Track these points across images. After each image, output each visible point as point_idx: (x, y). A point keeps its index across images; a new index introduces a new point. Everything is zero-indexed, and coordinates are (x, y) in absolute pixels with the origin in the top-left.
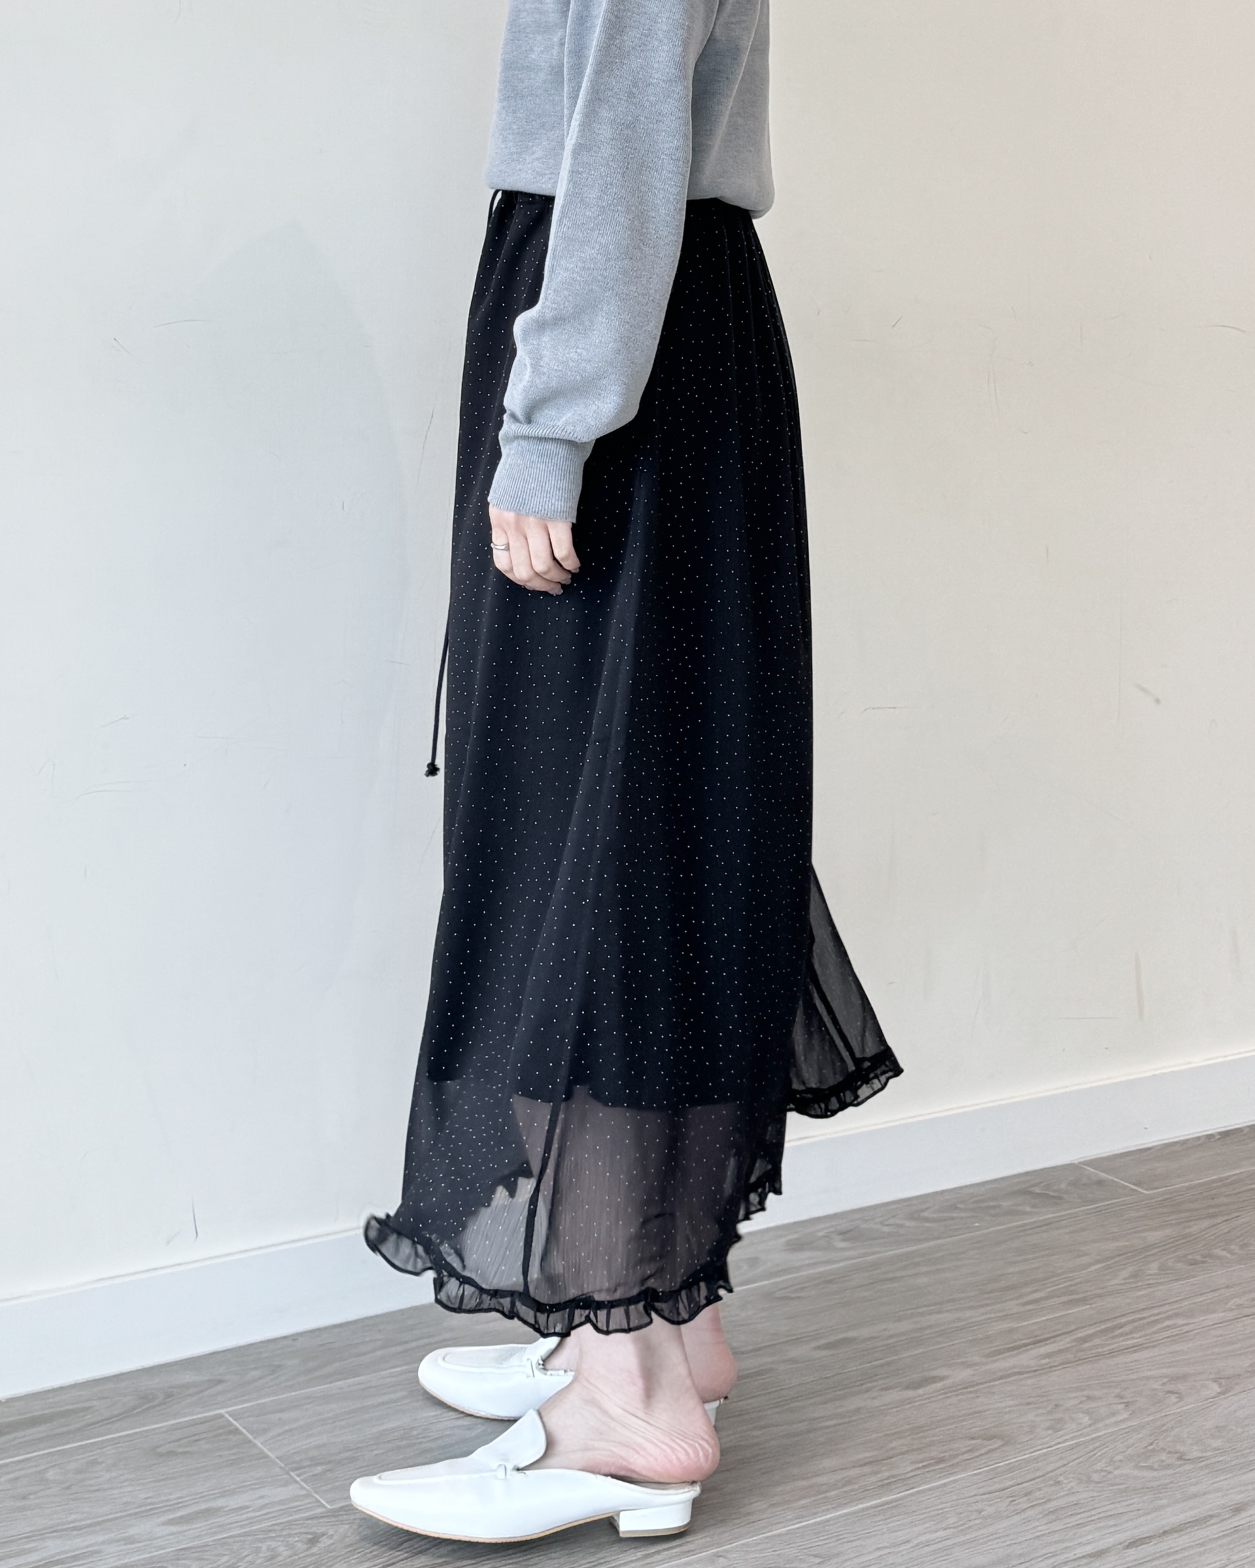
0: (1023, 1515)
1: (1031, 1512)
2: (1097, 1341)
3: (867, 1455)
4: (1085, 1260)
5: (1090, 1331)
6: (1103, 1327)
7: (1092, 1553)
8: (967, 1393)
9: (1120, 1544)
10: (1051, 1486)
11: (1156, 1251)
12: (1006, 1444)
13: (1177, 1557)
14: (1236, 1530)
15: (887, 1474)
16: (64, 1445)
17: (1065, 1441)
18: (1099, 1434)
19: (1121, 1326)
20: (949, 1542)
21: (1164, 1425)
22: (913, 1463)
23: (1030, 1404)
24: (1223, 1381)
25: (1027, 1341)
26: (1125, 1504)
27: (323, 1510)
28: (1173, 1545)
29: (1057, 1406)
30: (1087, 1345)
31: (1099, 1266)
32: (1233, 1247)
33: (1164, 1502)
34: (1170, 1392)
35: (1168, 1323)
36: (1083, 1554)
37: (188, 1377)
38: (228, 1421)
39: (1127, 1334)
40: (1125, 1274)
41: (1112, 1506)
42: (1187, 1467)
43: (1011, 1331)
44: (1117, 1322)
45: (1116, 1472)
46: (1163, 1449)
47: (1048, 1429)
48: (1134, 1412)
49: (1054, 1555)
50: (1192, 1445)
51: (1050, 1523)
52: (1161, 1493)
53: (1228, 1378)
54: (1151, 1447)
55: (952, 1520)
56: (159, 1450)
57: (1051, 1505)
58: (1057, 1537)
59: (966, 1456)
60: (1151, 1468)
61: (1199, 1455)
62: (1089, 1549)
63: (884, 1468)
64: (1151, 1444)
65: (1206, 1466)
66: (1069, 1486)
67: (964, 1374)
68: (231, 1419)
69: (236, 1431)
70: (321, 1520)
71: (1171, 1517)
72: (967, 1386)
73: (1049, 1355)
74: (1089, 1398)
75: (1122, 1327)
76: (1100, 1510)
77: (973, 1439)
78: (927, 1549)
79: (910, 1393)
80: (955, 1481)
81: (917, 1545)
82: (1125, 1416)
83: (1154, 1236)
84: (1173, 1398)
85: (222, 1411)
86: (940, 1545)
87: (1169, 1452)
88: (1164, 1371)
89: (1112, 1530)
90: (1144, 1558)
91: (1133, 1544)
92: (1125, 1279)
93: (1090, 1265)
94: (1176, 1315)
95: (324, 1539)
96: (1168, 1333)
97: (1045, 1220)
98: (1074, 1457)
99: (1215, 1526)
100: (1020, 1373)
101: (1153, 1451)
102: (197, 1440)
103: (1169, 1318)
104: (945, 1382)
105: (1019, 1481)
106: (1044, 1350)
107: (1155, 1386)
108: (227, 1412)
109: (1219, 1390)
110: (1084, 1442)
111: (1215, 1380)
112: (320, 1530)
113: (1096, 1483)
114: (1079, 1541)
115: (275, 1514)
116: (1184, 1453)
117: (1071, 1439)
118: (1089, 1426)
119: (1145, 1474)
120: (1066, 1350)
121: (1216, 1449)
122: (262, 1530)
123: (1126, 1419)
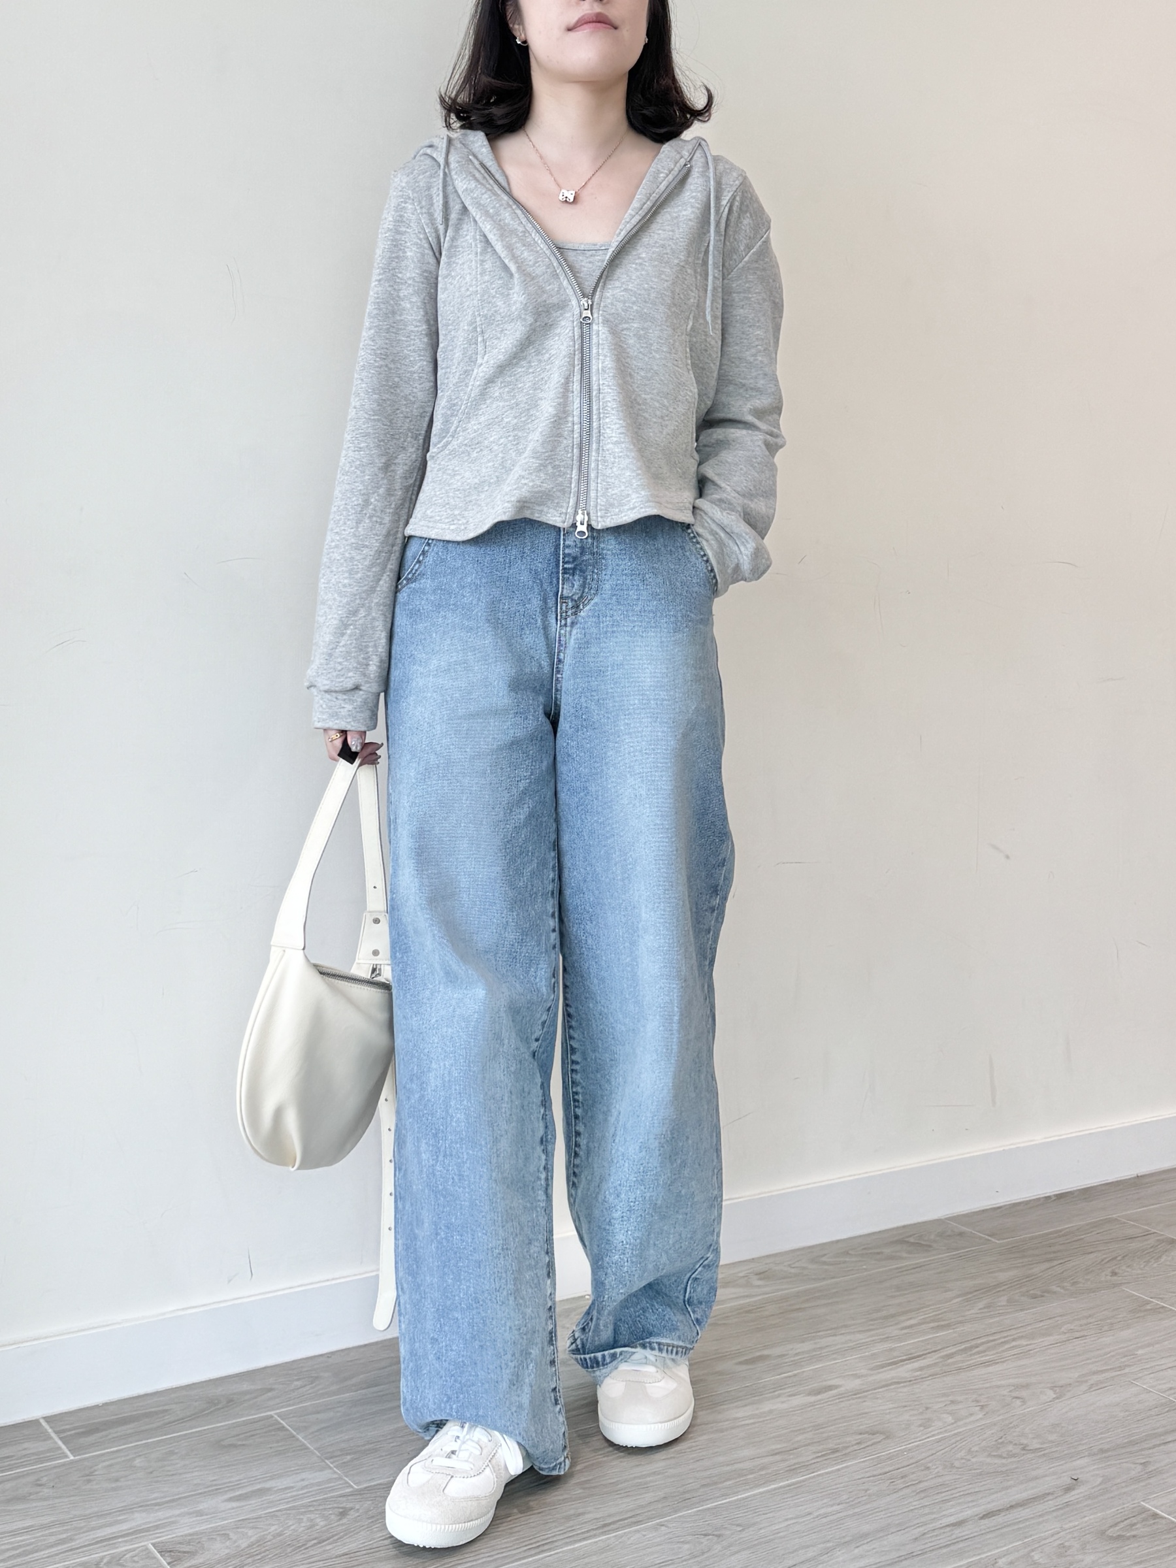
0: (901, 1493)
2: (958, 1358)
3: (779, 1446)
5: (954, 1350)
6: (963, 1347)
7: (954, 1522)
8: (856, 1398)
9: (977, 1515)
10: (923, 1470)
11: (1005, 1288)
12: (887, 1438)
13: (1021, 1526)
14: (1067, 1504)
15: (793, 1461)
17: (933, 1436)
18: (960, 1430)
20: (843, 1512)
21: (1011, 1423)
22: (815, 1451)
23: (906, 1406)
24: (1058, 1389)
25: (904, 1358)
26: (981, 1484)
27: (351, 1490)
28: (1018, 1518)
29: (927, 1408)
30: (950, 1361)
31: (960, 1300)
32: (1065, 1284)
33: (1011, 1483)
34: (1017, 1398)
35: (1014, 1344)
36: (947, 1522)
37: (244, 1387)
38: (277, 1421)
39: (985, 1351)
40: (981, 1305)
41: (970, 1486)
42: (1030, 1456)
43: (891, 1350)
44: (973, 1343)
45: (974, 1460)
46: (1011, 1442)
47: (920, 1426)
48: (987, 1413)
49: (925, 1524)
50: (1034, 1438)
51: (922, 1498)
52: (1008, 1476)
53: (1062, 1387)
54: (1000, 1441)
55: (845, 1497)
56: (223, 1443)
57: (921, 1487)
58: (927, 1510)
59: (856, 1447)
60: (1000, 1457)
61: (1038, 1446)
62: (952, 1520)
63: (792, 1457)
64: (1001, 1437)
65: (1044, 1455)
66: (936, 1471)
67: (855, 1383)
68: (279, 1420)
69: (283, 1429)
70: (350, 1498)
71: (1018, 1494)
72: (857, 1392)
73: (921, 1369)
74: (953, 1402)
75: (977, 1347)
76: (961, 1489)
77: (862, 1433)
78: (824, 1520)
79: (812, 1399)
80: (846, 1467)
81: (817, 1516)
82: (980, 1416)
83: (1003, 1276)
84: (1018, 1402)
85: (272, 1413)
87: (1016, 1444)
88: (1011, 1381)
89: (971, 1504)
90: (995, 1526)
91: (988, 1515)
92: (980, 1309)
93: (953, 1299)
94: (1022, 1337)
95: (352, 1512)
96: (1014, 1352)
97: (917, 1263)
98: (942, 1448)
99: (1050, 1502)
100: (898, 1383)
101: (1002, 1443)
102: (251, 1435)
103: (1014, 1340)
104: (839, 1390)
105: (897, 1466)
106: (917, 1365)
107: (1005, 1392)
108: (276, 1414)
109: (1055, 1396)
110: (949, 1437)
111: (1052, 1388)
112: (349, 1505)
113: (957, 1468)
114: (944, 1513)
115: (313, 1493)
116: (1027, 1445)
117: (938, 1434)
118: (952, 1424)
119: (997, 1461)
120: (936, 1364)
121: (1052, 1442)
122: (303, 1506)
123: (981, 1419)
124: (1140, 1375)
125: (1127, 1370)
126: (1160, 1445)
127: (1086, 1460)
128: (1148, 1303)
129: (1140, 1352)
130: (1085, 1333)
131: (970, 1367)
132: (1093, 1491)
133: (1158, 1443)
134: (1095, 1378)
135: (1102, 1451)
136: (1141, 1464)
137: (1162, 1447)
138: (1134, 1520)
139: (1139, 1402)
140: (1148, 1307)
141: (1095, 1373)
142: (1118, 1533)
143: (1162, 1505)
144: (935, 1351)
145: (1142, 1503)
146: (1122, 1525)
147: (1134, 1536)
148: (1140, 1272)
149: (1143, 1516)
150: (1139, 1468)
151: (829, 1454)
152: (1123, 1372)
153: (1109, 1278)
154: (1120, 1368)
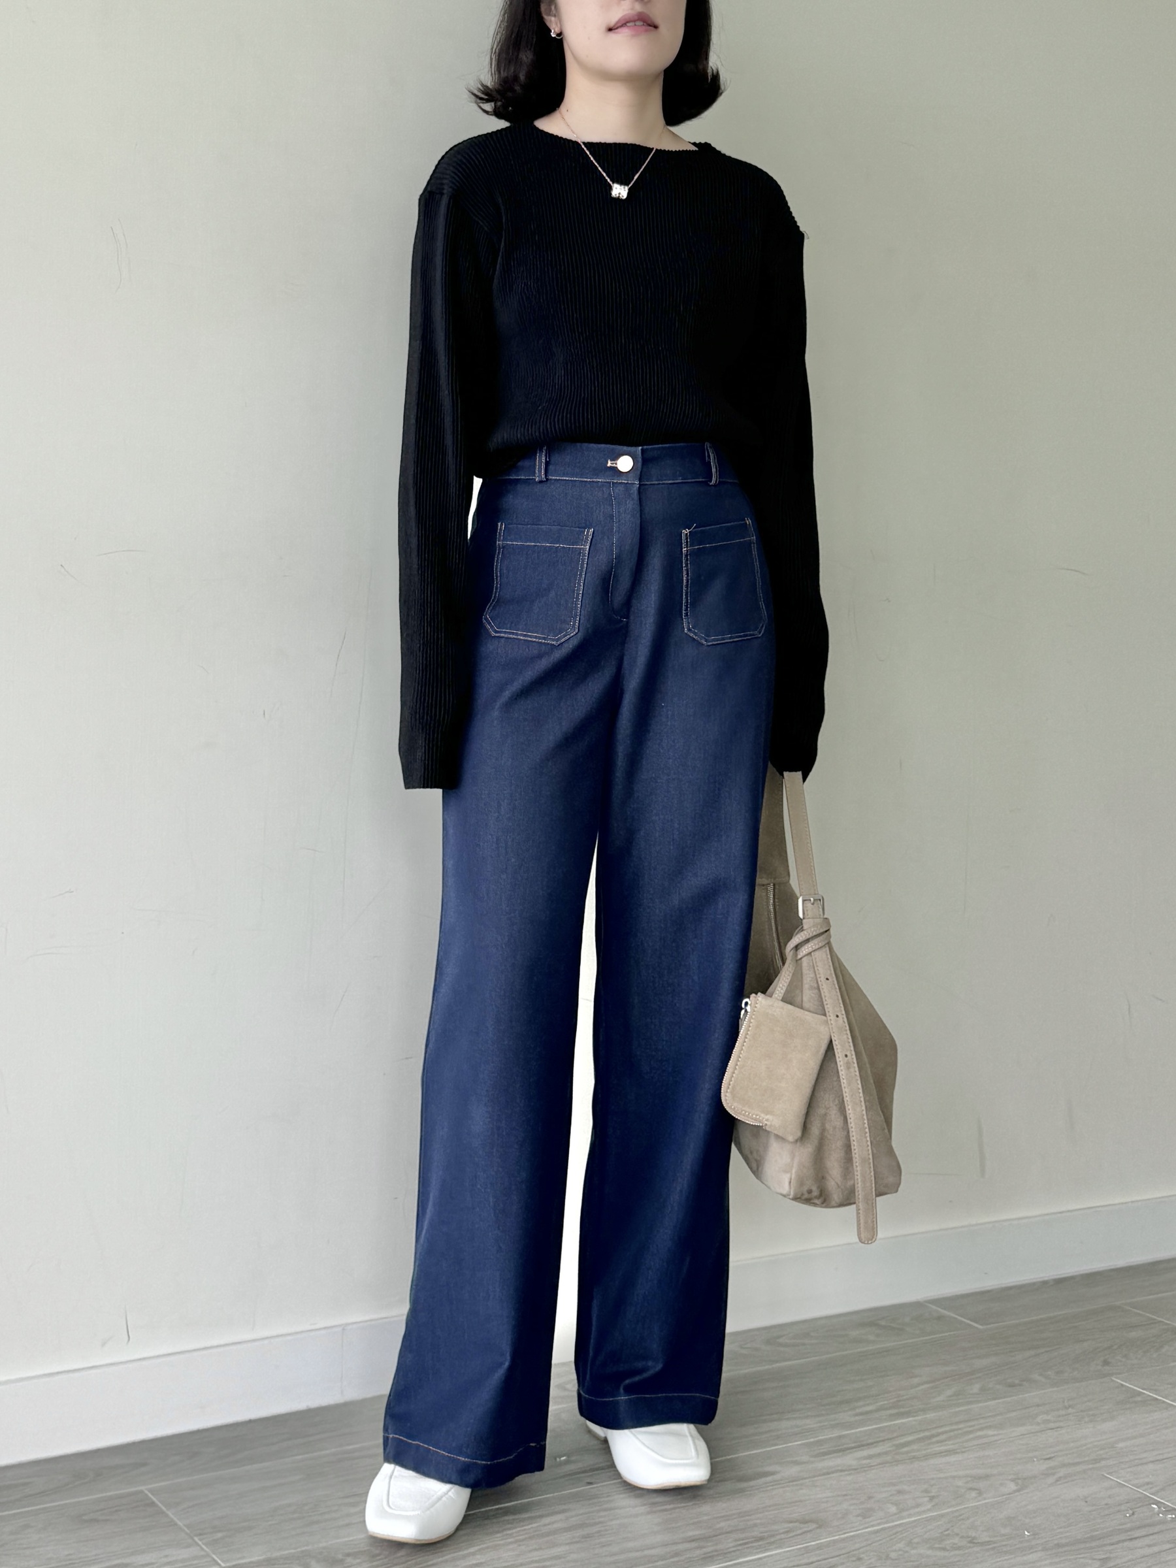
2: (915, 1447)
3: (697, 1533)
4: (916, 1381)
5: (911, 1438)
6: (922, 1435)
11: (981, 1374)
12: (820, 1527)
17: (872, 1526)
18: (902, 1521)
19: (939, 1434)
21: (960, 1515)
24: (1020, 1481)
25: (853, 1445)
29: (870, 1498)
30: (905, 1449)
31: (929, 1385)
32: (1049, 1373)
34: (973, 1489)
37: (117, 1460)
38: (146, 1495)
39: (944, 1441)
40: (949, 1392)
42: (976, 1549)
43: (840, 1437)
44: (935, 1431)
45: (913, 1552)
46: (957, 1535)
47: (858, 1516)
48: (937, 1504)
50: (983, 1531)
53: (1025, 1479)
54: (947, 1533)
56: (85, 1518)
59: (783, 1536)
60: (944, 1549)
61: (988, 1539)
63: (709, 1544)
64: (948, 1530)
65: (993, 1549)
67: (793, 1471)
68: (150, 1495)
69: (153, 1504)
72: (793, 1480)
73: (870, 1457)
74: (899, 1492)
77: (789, 1522)
79: (743, 1485)
80: (768, 1556)
82: (929, 1506)
83: (980, 1363)
84: (974, 1494)
85: (143, 1488)
87: (962, 1537)
88: (969, 1472)
92: (949, 1396)
93: (919, 1385)
94: (989, 1427)
96: (980, 1441)
97: (886, 1347)
98: (878, 1538)
100: (841, 1471)
101: (948, 1535)
102: (116, 1511)
103: (981, 1429)
104: (775, 1477)
105: (826, 1556)
106: (865, 1453)
107: (960, 1484)
108: (146, 1489)
109: (1015, 1488)
111: (1013, 1480)
116: (974, 1538)
117: (879, 1524)
118: (895, 1514)
119: (939, 1553)
120: (886, 1453)
121: (1004, 1535)
123: (929, 1510)
124: (1116, 1469)
125: (1103, 1463)
126: (1124, 1541)
127: (1040, 1554)
128: (1138, 1394)
129: (1121, 1445)
130: (1061, 1424)
131: (926, 1457)
133: (1124, 1538)
134: (1062, 1472)
136: (1100, 1560)
137: (1126, 1544)
139: (1110, 1497)
140: (1139, 1399)
141: (1064, 1465)
144: (890, 1439)
148: (1136, 1361)
151: (752, 1542)
152: (1099, 1465)
153: (1099, 1367)
154: (1096, 1461)
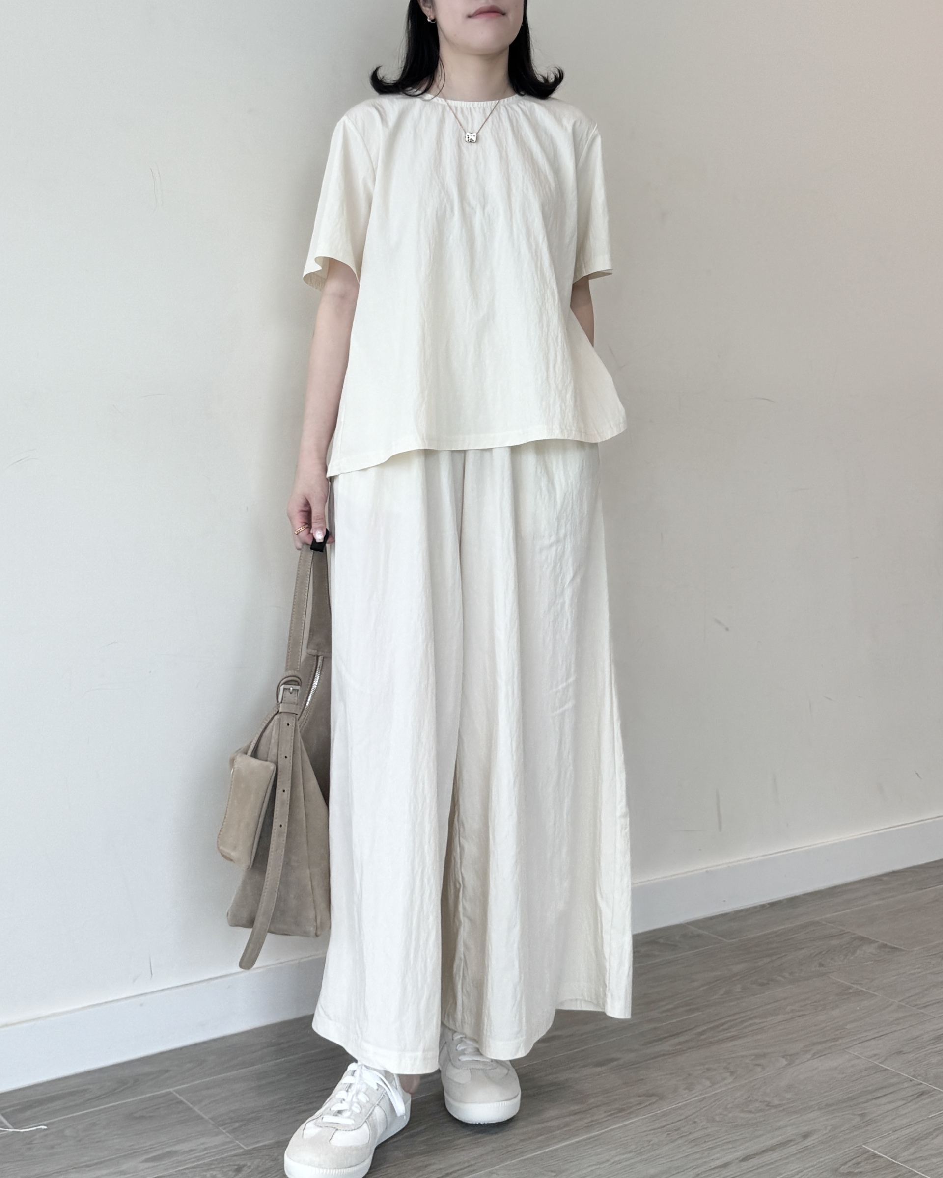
0: (676, 1143)
1: (680, 1141)
2: (709, 1034)
4: (695, 984)
5: (705, 1028)
6: (711, 1026)
7: (720, 1165)
8: (632, 1068)
9: (737, 1159)
10: (692, 1124)
11: (739, 977)
12: (660, 1099)
13: (772, 1166)
14: (806, 1148)
15: (590, 1119)
16: (73, 1113)
17: (696, 1096)
18: (716, 1092)
20: (632, 1161)
21: (755, 1085)
22: (605, 1112)
24: (788, 1057)
25: (666, 1035)
26: (738, 1134)
28: (769, 1159)
29: (689, 1075)
30: (703, 1037)
31: (705, 987)
32: (785, 974)
33: (761, 1132)
34: (756, 1065)
35: (750, 1022)
36: (715, 1166)
37: (147, 1069)
38: (174, 1095)
39: (727, 1029)
40: (722, 992)
41: (730, 1136)
42: (773, 1111)
43: (655, 1029)
44: (720, 1022)
45: (730, 1115)
46: (757, 1100)
47: (685, 1089)
48: (736, 1078)
49: (697, 1167)
50: (774, 1096)
51: (693, 1147)
52: (757, 1127)
53: (791, 1055)
54: (749, 1099)
55: (633, 1147)
56: (135, 1115)
57: (691, 1137)
58: (698, 1156)
59: (638, 1107)
60: (751, 1112)
61: (778, 1103)
62: (719, 1163)
64: (749, 1097)
65: (783, 1110)
66: (701, 1125)
67: (630, 1057)
68: (178, 1095)
69: (181, 1102)
70: (241, 1157)
71: (767, 1141)
72: (632, 1064)
73: (680, 1044)
74: (708, 1069)
75: (722, 1026)
76: (723, 1139)
77: (640, 1096)
78: (619, 1166)
80: (632, 1123)
81: (613, 1163)
82: (730, 1080)
84: (759, 1069)
85: (171, 1090)
86: (628, 1163)
87: (761, 1102)
89: (731, 1150)
90: (753, 1167)
91: (746, 1158)
92: (722, 995)
93: (699, 987)
94: (755, 1017)
95: (245, 1169)
96: (750, 1029)
98: (703, 1106)
99: (793, 1147)
100: (664, 1055)
101: (751, 1101)
102: (158, 1109)
103: (751, 1019)
104: (619, 1062)
105: (671, 1122)
106: (675, 1041)
108: (174, 1091)
109: (786, 1063)
110: (708, 1097)
111: (783, 1057)
112: (242, 1163)
113: (718, 1122)
114: (713, 1157)
115: (212, 1154)
116: (769, 1102)
117: (701, 1094)
119: (747, 1115)
120: (690, 1040)
121: (788, 1099)
122: (205, 1164)
123: (732, 1082)
124: (851, 1045)
125: (840, 1041)
126: (872, 1100)
127: (817, 1113)
128: (850, 988)
129: (848, 1027)
130: (804, 1013)
131: (719, 1042)
132: (825, 1137)
133: (870, 1098)
134: (817, 1047)
135: (828, 1106)
136: (859, 1115)
137: (874, 1101)
138: (859, 1160)
139: (852, 1066)
140: (851, 991)
142: (848, 1171)
143: (879, 1147)
144: (689, 1030)
145: (864, 1146)
146: (850, 1164)
147: (861, 1172)
148: (841, 963)
149: (865, 1156)
150: (858, 1119)
151: (616, 1113)
152: (838, 1043)
153: (817, 968)
